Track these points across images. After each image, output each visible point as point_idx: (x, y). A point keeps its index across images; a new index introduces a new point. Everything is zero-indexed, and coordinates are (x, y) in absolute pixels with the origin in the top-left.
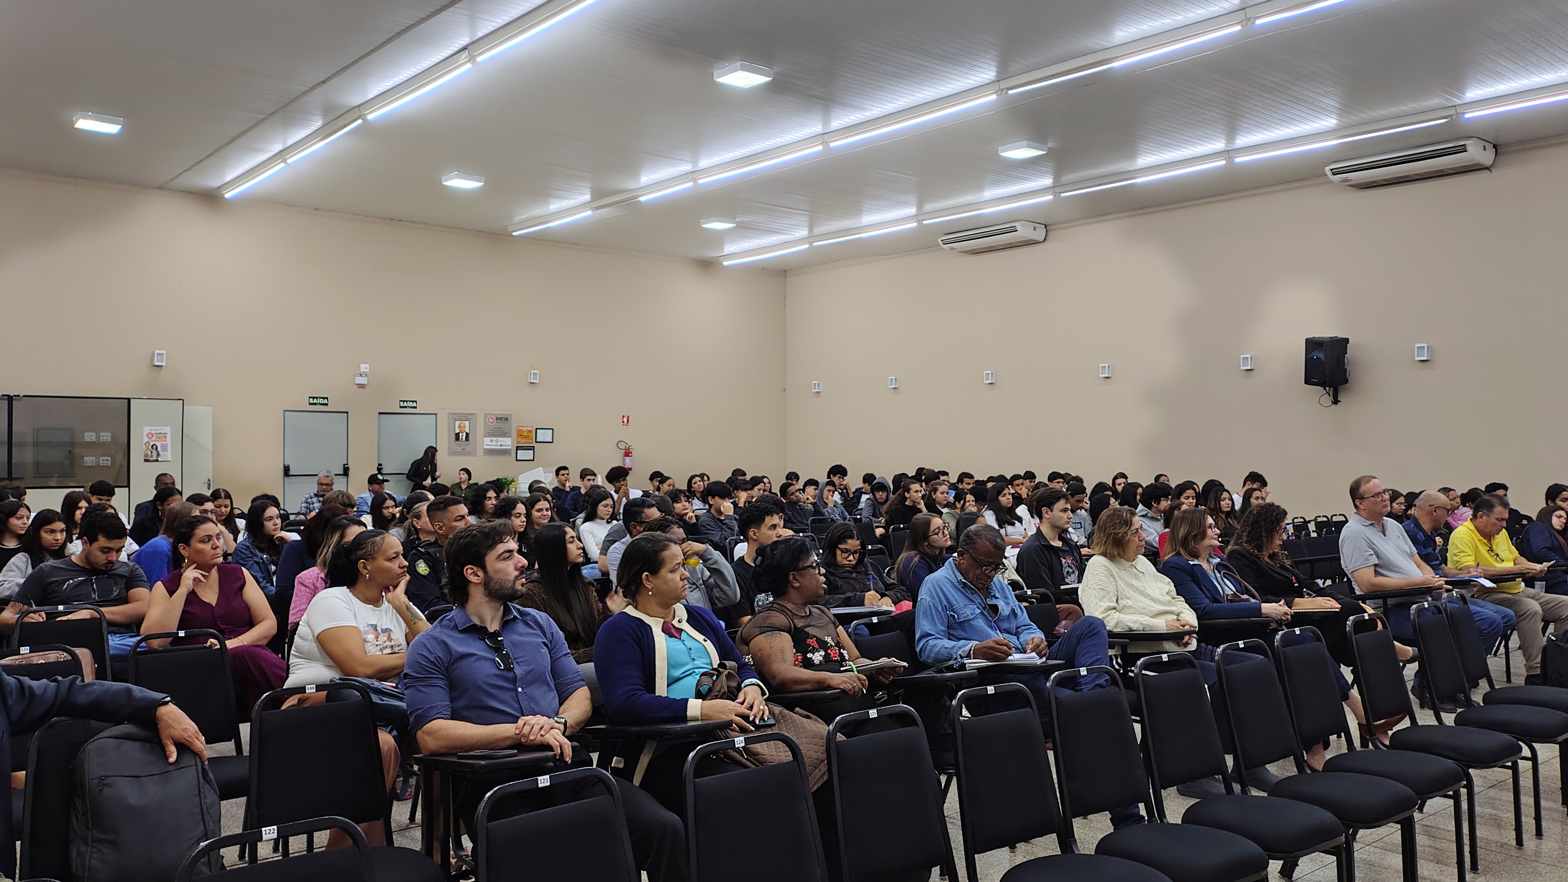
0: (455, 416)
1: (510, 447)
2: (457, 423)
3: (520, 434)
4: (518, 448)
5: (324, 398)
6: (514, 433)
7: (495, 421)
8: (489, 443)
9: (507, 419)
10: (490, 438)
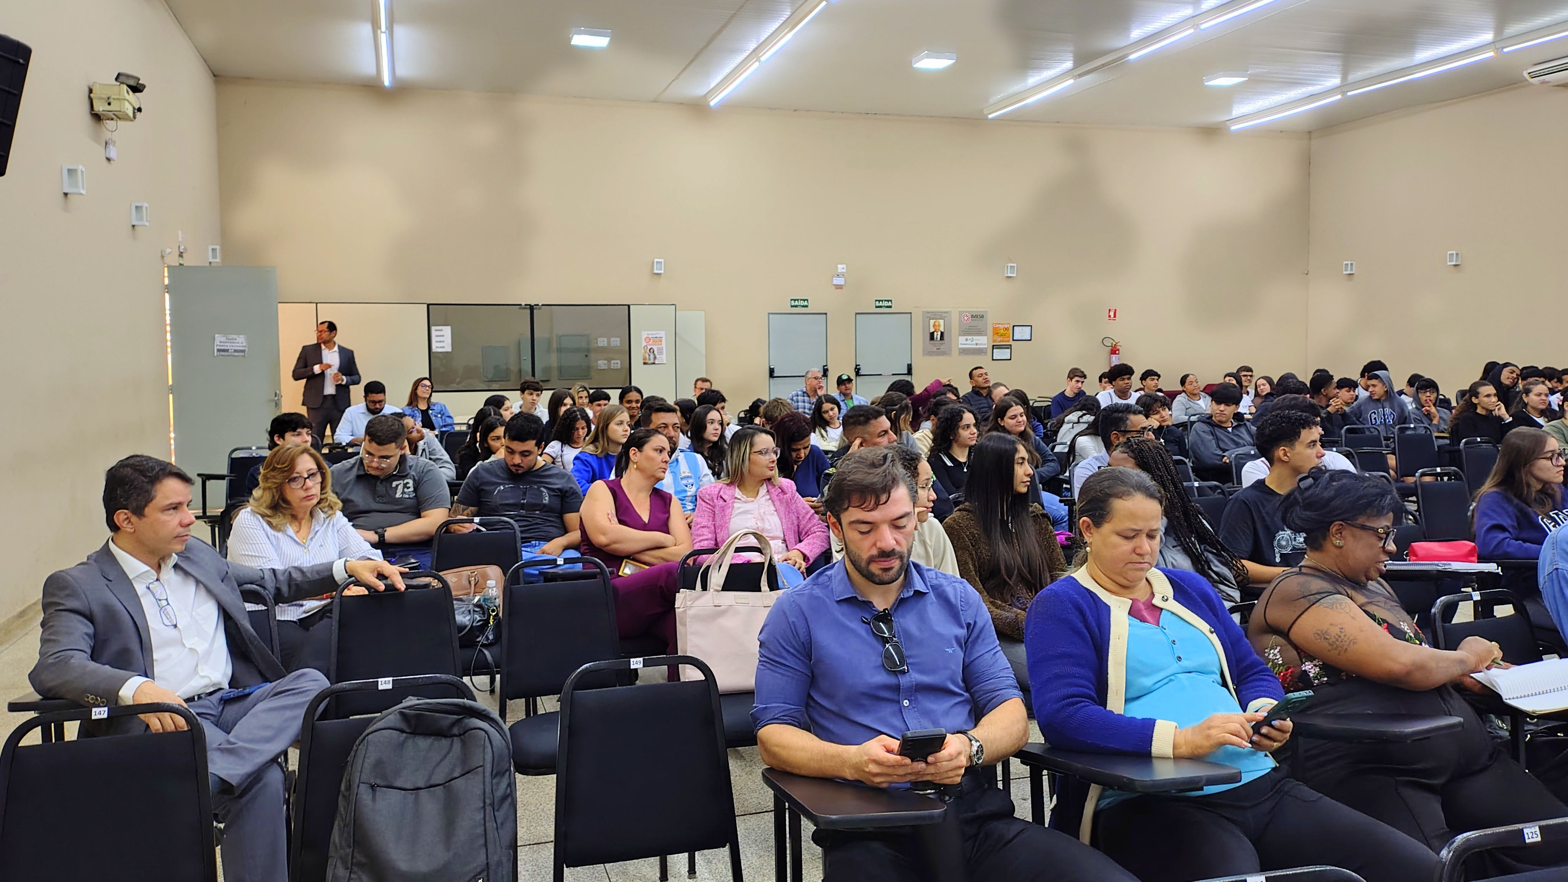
0: (929, 315)
1: (986, 346)
2: (932, 322)
3: (996, 332)
4: (994, 347)
5: (804, 300)
6: (990, 331)
7: (970, 319)
8: (964, 342)
9: (982, 317)
10: (965, 337)
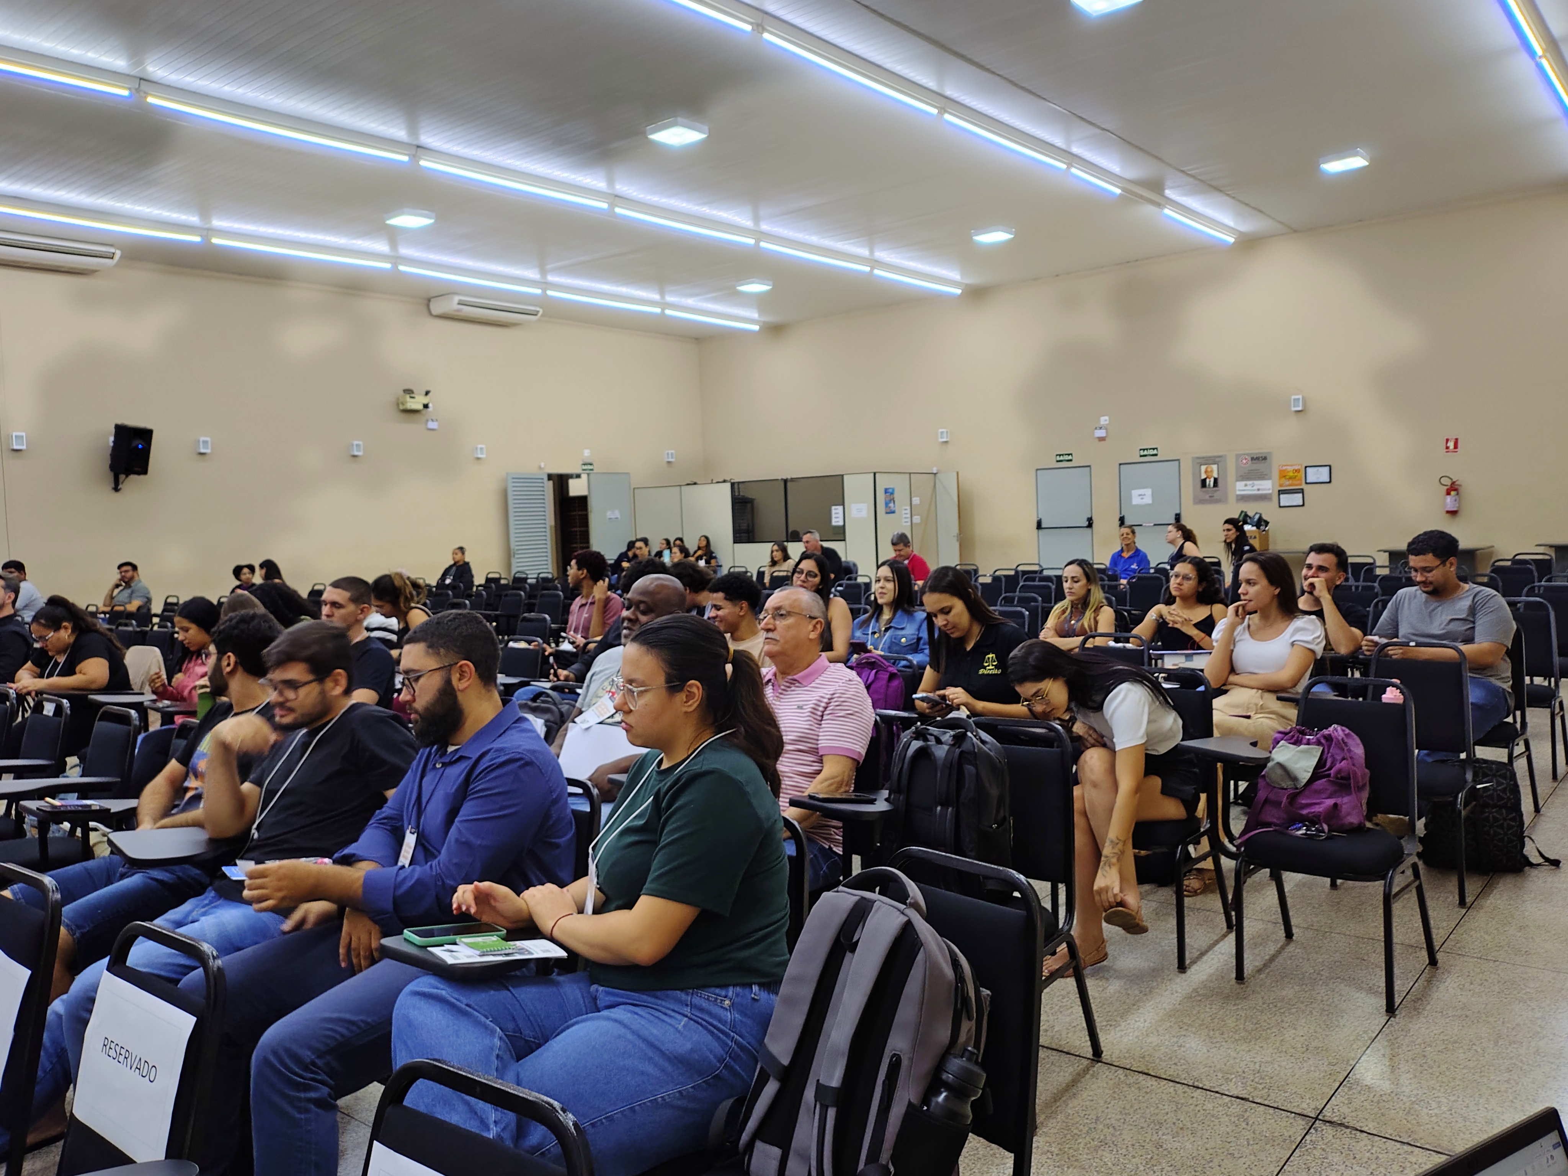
0: (1199, 461)
1: (1270, 492)
2: (1203, 468)
3: (1283, 475)
4: (1281, 492)
5: (1069, 454)
6: (1275, 474)
7: (1250, 462)
8: (1242, 488)
9: (1265, 458)
10: (1244, 483)
